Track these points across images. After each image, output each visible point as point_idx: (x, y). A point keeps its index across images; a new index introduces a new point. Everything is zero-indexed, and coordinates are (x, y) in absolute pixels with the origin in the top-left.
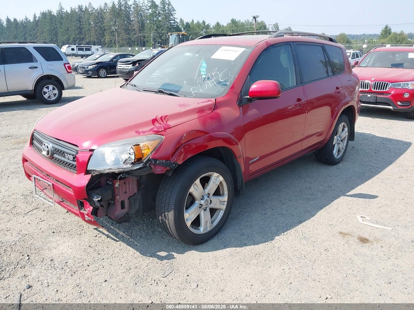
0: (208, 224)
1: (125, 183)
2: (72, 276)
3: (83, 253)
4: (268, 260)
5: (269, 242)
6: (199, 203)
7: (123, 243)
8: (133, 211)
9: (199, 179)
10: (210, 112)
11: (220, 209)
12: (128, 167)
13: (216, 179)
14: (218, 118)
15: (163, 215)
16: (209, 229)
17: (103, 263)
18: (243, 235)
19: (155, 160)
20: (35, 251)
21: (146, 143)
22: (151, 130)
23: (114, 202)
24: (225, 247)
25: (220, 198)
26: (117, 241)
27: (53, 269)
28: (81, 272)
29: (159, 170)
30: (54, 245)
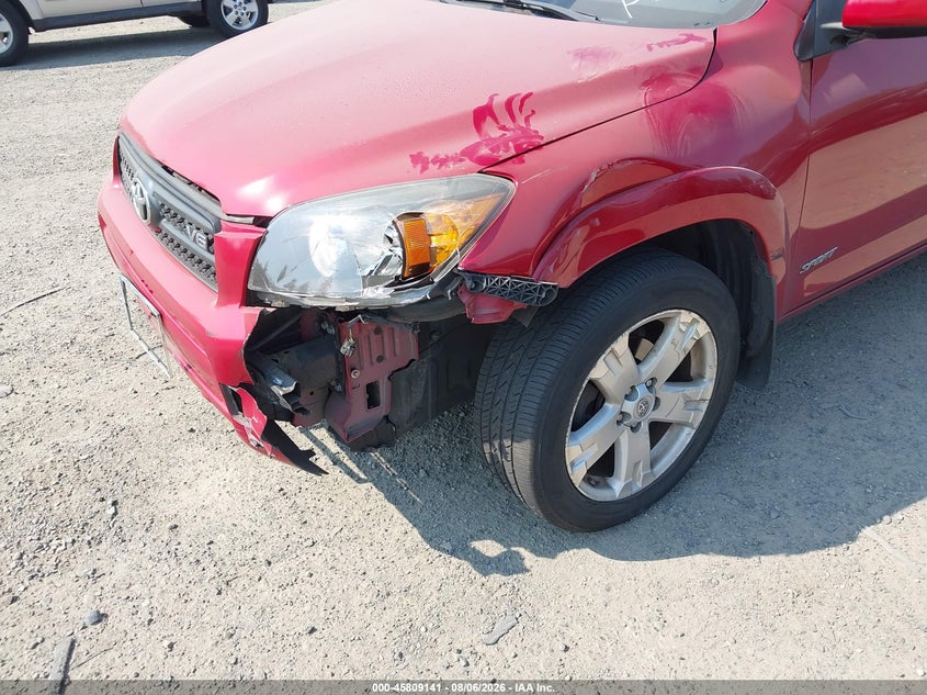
0: (641, 472)
1: (378, 331)
2: (219, 593)
3: (261, 515)
4: (841, 622)
5: (840, 549)
6: (617, 411)
7: (375, 490)
8: (405, 411)
9: (627, 333)
10: (690, 83)
11: (682, 425)
12: (380, 294)
13: (687, 329)
14: (719, 108)
15: (496, 444)
16: (639, 485)
17: (311, 557)
18: (748, 505)
19: (475, 273)
20: (137, 491)
21: (446, 210)
22: (469, 153)
23: (344, 388)
24: (691, 547)
25: (689, 390)
26: (359, 480)
27: (173, 562)
28: (245, 581)
29: (486, 312)
30: (188, 474)
